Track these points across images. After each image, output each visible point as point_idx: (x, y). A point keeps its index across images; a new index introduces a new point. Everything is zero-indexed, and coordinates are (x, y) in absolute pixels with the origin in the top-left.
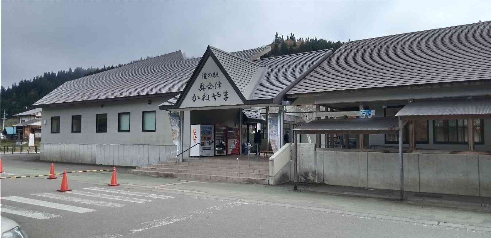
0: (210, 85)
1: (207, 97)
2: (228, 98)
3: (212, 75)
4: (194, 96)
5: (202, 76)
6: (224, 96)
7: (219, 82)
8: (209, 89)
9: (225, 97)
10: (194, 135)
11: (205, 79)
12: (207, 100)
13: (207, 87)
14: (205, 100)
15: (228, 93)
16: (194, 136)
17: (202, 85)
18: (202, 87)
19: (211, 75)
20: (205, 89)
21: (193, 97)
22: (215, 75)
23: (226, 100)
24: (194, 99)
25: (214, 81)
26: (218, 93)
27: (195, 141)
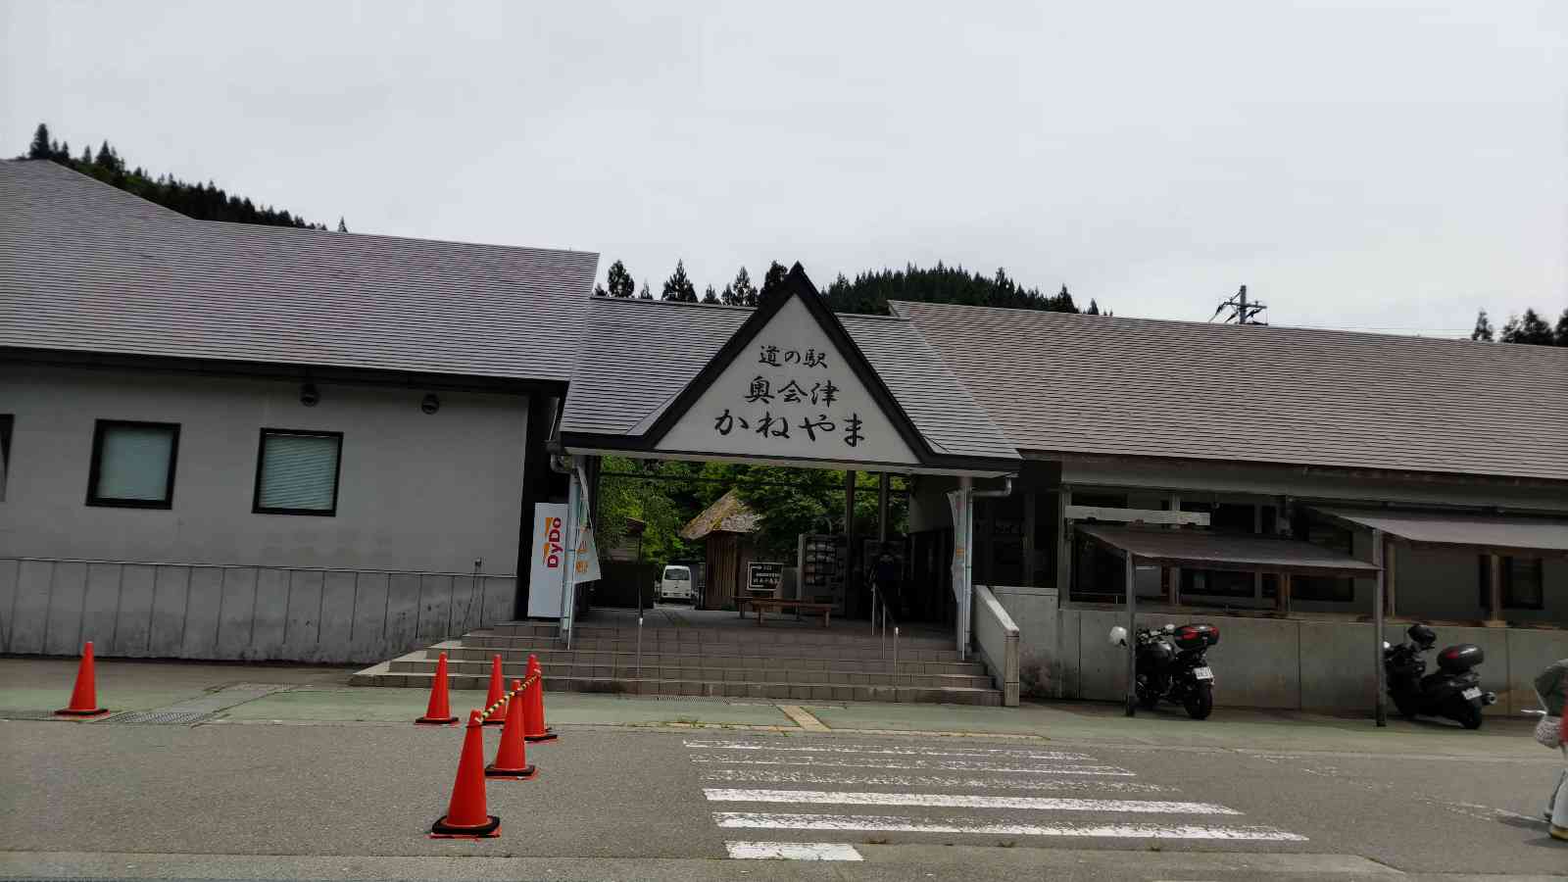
0: (793, 387)
1: (778, 426)
2: (862, 438)
3: (803, 357)
4: (726, 416)
5: (762, 354)
6: (847, 430)
7: (829, 382)
8: (786, 400)
9: (850, 434)
10: (551, 540)
11: (778, 365)
12: (776, 434)
13: (779, 392)
14: (769, 432)
15: (860, 422)
16: (547, 545)
17: (761, 386)
18: (759, 390)
19: (795, 356)
20: (772, 397)
21: (722, 420)
22: (813, 360)
24: (723, 423)
25: (808, 377)
26: (824, 417)
27: (553, 561)
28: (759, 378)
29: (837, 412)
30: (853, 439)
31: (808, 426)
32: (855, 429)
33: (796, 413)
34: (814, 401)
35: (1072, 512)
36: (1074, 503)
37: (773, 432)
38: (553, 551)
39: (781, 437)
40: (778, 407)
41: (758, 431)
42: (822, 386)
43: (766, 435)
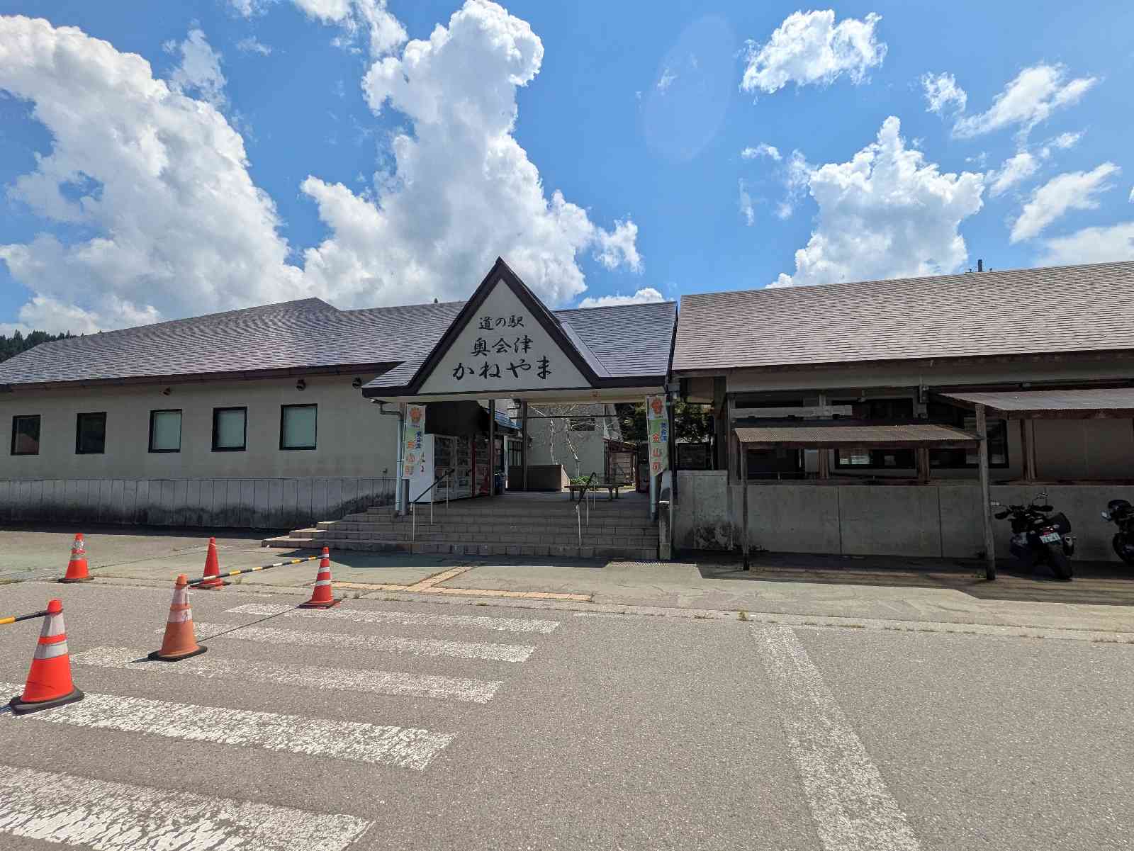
0: (502, 343)
1: (493, 370)
2: (550, 373)
3: (507, 320)
4: (460, 367)
5: (481, 323)
6: (539, 368)
7: (526, 336)
8: (498, 352)
9: (542, 370)
12: (493, 376)
13: (493, 347)
15: (548, 361)
17: (480, 344)
18: (480, 348)
19: (503, 322)
20: (489, 351)
21: (457, 370)
22: (515, 321)
23: (544, 378)
25: (510, 334)
26: (524, 361)
28: (480, 339)
29: (533, 357)
30: (544, 373)
31: (513, 368)
32: (544, 367)
33: (504, 360)
34: (516, 351)
35: (736, 414)
37: (490, 375)
39: (496, 377)
40: (493, 358)
41: (480, 375)
42: (521, 340)
43: (486, 377)
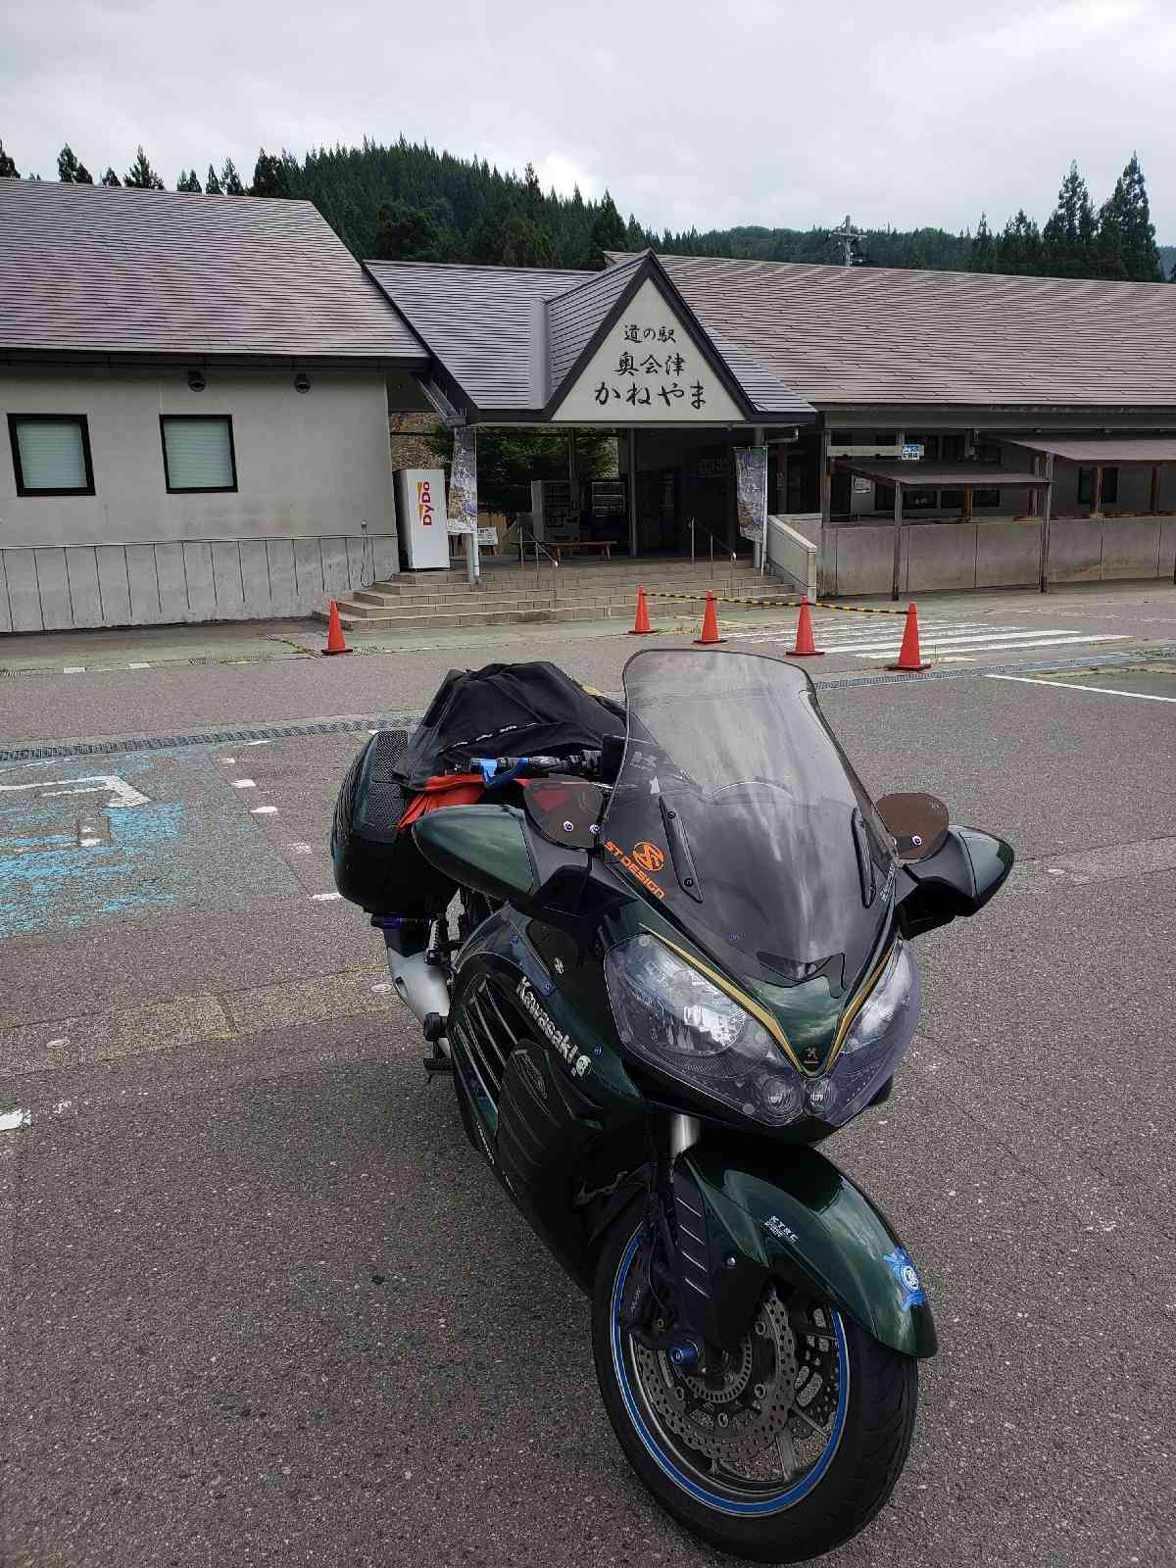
0: (651, 361)
1: (642, 395)
2: (704, 402)
3: (657, 334)
4: (603, 388)
5: (626, 332)
6: (693, 395)
7: (678, 355)
8: (648, 372)
9: (696, 398)
10: (424, 501)
11: (637, 342)
12: (642, 401)
13: (642, 365)
14: (636, 400)
15: (702, 388)
16: (421, 507)
17: (627, 360)
18: (626, 365)
19: (652, 333)
20: (637, 370)
21: (600, 392)
22: (665, 336)
23: (698, 408)
24: (602, 394)
25: (662, 351)
26: (676, 385)
27: (427, 520)
28: (626, 353)
29: (685, 381)
30: (698, 403)
31: (664, 394)
32: (699, 395)
33: (654, 383)
34: (668, 373)
35: (834, 451)
36: (834, 444)
37: (639, 401)
38: (427, 511)
39: (645, 404)
40: (642, 379)
41: (628, 400)
42: (673, 359)
43: (634, 403)
